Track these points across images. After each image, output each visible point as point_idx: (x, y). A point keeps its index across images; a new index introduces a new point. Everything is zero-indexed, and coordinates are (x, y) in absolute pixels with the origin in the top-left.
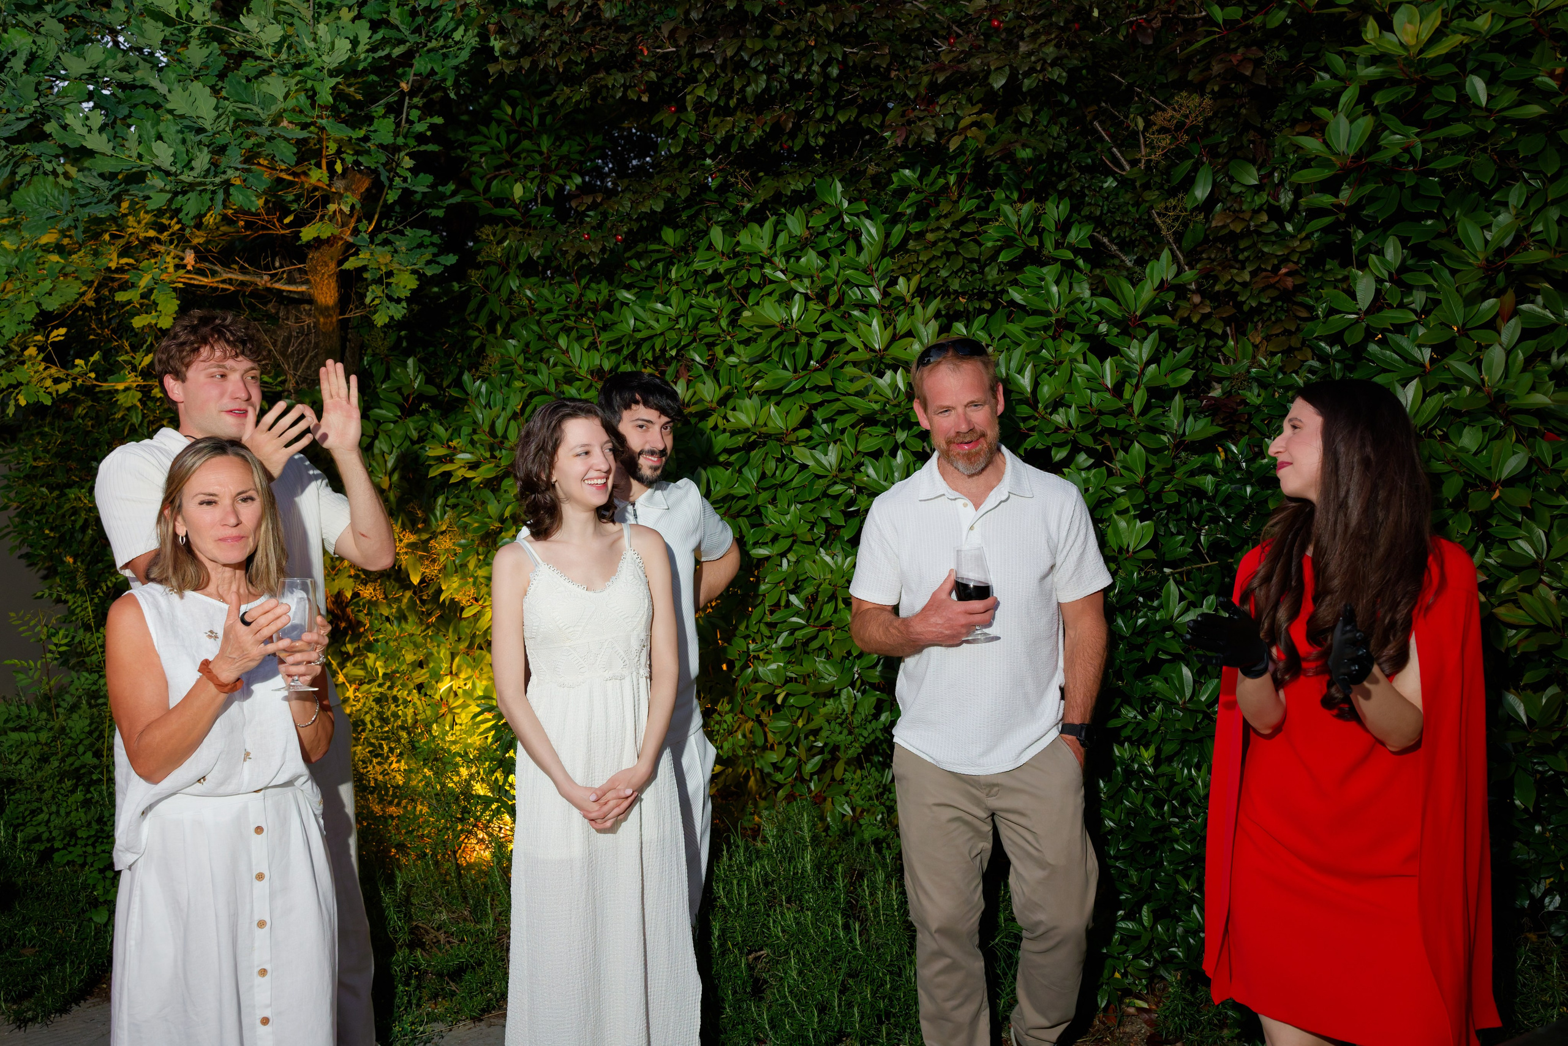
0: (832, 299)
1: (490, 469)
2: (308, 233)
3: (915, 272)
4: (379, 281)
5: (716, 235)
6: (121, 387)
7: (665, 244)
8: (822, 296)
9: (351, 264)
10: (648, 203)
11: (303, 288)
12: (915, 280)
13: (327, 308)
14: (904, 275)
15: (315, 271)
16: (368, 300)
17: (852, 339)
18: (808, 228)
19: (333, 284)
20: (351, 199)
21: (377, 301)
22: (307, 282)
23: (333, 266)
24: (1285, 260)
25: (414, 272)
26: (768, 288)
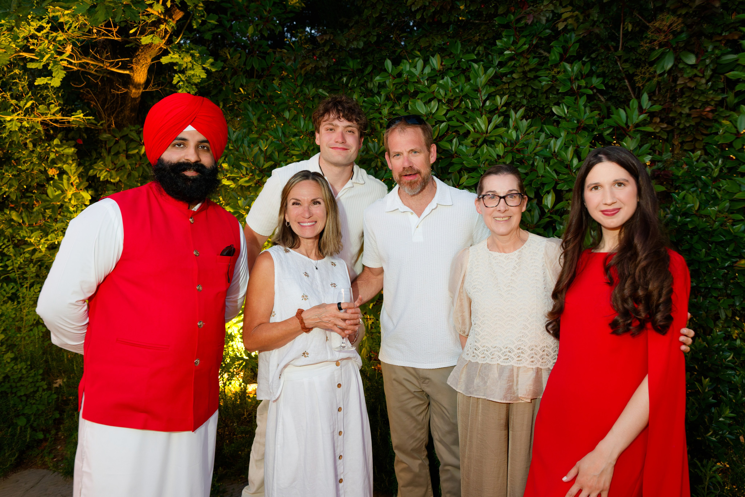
0: (456, 105)
1: (247, 182)
2: (145, 40)
3: (504, 94)
4: (183, 72)
5: (389, 64)
6: (8, 118)
7: (349, 67)
8: (450, 102)
9: (165, 60)
10: (355, 43)
11: (127, 72)
12: (505, 98)
13: (139, 85)
14: (498, 95)
15: (137, 63)
16: (175, 82)
17: (468, 126)
18: (441, 64)
19: (146, 71)
20: (173, 24)
21: (181, 83)
22: (131, 69)
23: (149, 60)
24: (707, 103)
25: (204, 68)
26: (420, 95)
